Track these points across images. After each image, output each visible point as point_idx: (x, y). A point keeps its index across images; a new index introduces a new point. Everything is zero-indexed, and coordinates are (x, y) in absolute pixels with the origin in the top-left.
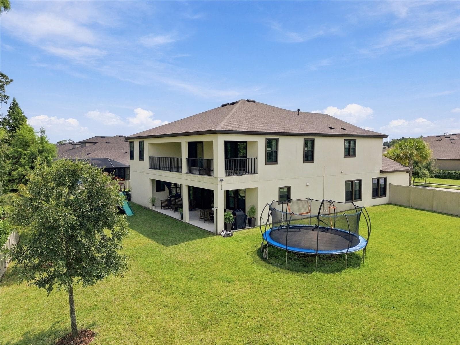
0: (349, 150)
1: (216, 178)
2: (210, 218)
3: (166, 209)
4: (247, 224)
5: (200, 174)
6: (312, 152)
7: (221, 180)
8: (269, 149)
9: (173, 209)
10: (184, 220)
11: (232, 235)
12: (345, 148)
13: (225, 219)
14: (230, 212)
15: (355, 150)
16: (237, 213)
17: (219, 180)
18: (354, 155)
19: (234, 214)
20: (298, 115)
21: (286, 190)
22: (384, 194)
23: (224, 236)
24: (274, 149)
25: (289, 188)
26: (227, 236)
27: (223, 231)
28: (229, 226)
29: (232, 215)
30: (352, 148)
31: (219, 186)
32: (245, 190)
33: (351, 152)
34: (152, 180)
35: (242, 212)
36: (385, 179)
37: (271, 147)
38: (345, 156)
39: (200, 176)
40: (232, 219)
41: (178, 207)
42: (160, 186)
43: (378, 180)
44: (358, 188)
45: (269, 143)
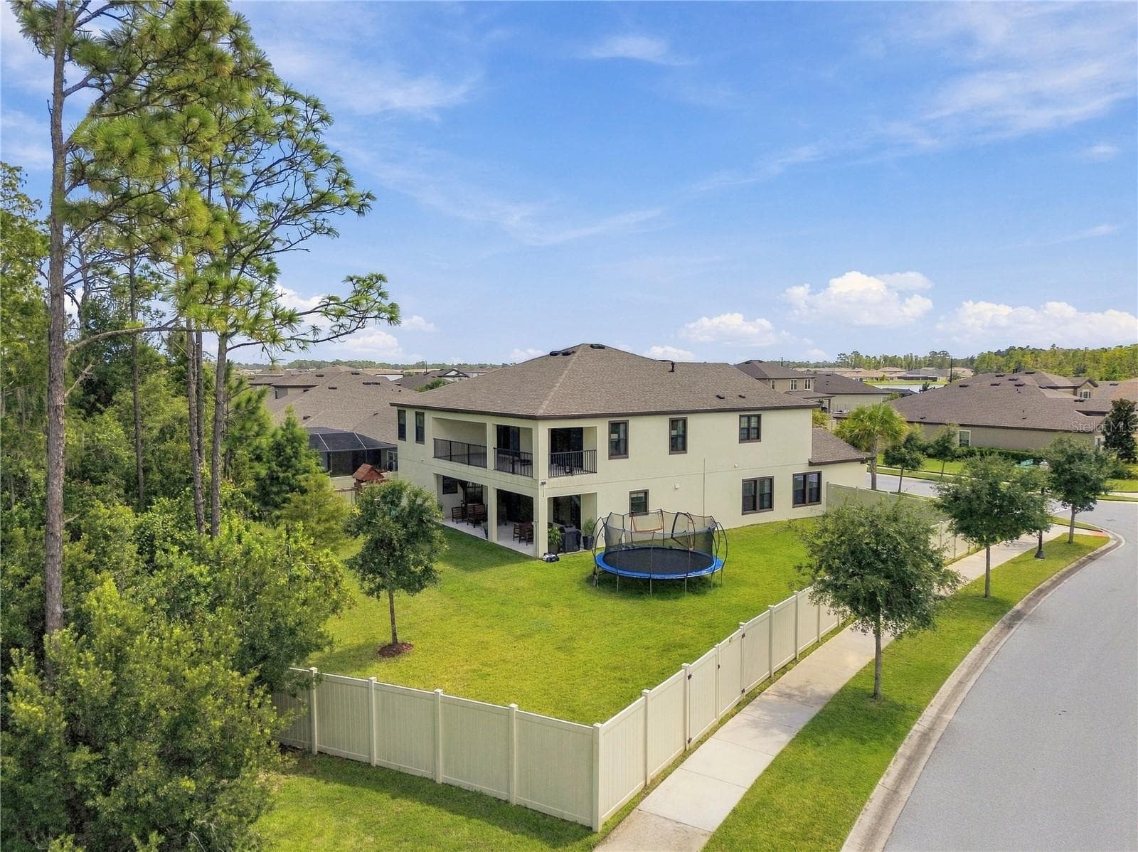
0: (748, 429)
1: (537, 481)
2: (527, 535)
3: (460, 522)
4: (582, 545)
5: (513, 473)
6: (684, 437)
7: (543, 484)
8: (615, 436)
9: (472, 522)
10: (489, 540)
11: (557, 559)
12: (741, 429)
13: (549, 537)
14: (556, 527)
15: (758, 429)
16: (567, 530)
17: (540, 482)
18: (758, 437)
19: (562, 530)
20: (673, 371)
21: (642, 495)
22: (817, 499)
23: (547, 561)
24: (622, 436)
25: (646, 493)
26: (550, 560)
27: (545, 554)
28: (555, 548)
29: (558, 533)
30: (754, 428)
31: (540, 492)
32: (578, 497)
33: (753, 433)
34: (437, 476)
35: (574, 529)
36: (819, 474)
37: (618, 433)
38: (742, 440)
39: (515, 476)
40: (558, 537)
41: (479, 519)
42: (449, 485)
43: (805, 476)
44: (767, 490)
45: (614, 427)
